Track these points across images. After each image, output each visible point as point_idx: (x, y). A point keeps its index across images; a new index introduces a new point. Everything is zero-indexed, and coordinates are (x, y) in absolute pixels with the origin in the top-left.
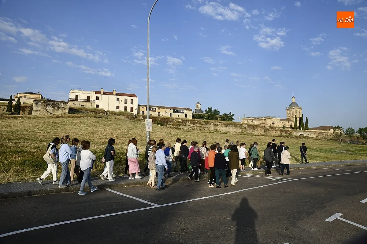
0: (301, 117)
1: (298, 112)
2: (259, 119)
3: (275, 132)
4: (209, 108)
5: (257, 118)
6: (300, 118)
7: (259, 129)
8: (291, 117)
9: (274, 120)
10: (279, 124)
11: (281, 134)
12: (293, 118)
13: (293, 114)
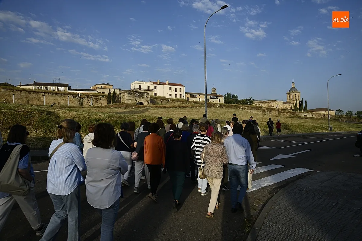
0: (301, 101)
1: (297, 96)
2: (265, 102)
3: (285, 113)
4: (227, 93)
5: (263, 101)
6: (300, 101)
7: (274, 111)
8: (291, 100)
9: (278, 103)
10: (282, 107)
11: (290, 115)
12: (292, 101)
13: (293, 97)
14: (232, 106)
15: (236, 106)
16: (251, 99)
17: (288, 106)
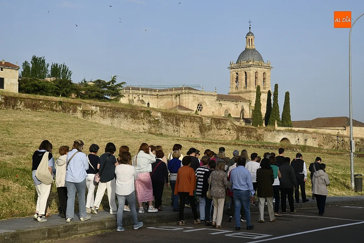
0: (272, 91)
1: (260, 76)
2: (160, 93)
3: (223, 132)
4: (35, 59)
5: (155, 91)
6: (269, 94)
7: (188, 124)
8: (243, 90)
9: (200, 98)
10: (213, 110)
11: (238, 138)
12: (246, 92)
13: (248, 80)
14: (47, 101)
15: (60, 103)
16: (113, 81)
17: (234, 109)
